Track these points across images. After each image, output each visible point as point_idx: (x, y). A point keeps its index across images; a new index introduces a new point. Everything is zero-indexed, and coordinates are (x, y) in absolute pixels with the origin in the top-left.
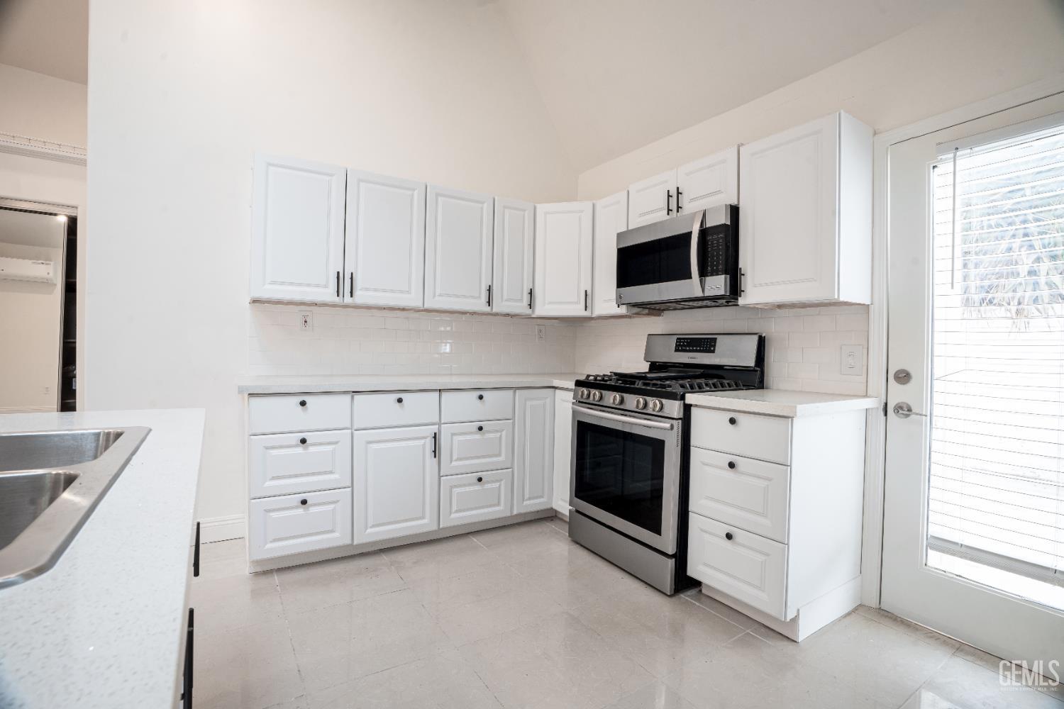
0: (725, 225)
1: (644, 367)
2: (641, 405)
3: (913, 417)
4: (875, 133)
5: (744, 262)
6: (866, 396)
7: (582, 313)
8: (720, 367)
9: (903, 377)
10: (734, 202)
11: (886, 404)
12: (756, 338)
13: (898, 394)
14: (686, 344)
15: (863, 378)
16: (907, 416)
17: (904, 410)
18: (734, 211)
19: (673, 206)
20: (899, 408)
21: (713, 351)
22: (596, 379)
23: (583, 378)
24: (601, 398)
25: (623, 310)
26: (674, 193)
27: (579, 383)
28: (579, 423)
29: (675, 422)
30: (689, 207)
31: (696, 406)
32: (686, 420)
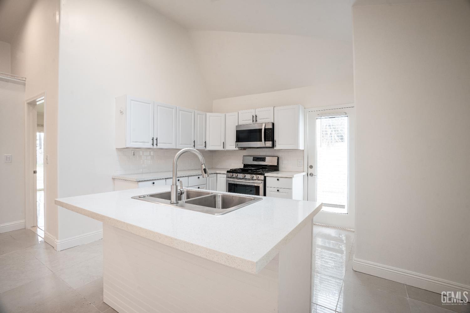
0: (271, 128)
1: (242, 167)
2: (252, 177)
3: (313, 176)
4: (305, 108)
5: (276, 138)
6: (303, 172)
7: (222, 149)
8: (266, 165)
9: (311, 167)
10: (273, 122)
11: (308, 173)
12: (277, 157)
13: (310, 171)
14: (256, 159)
15: (302, 167)
16: (312, 176)
17: (311, 175)
18: (273, 124)
19: (254, 120)
20: (310, 174)
21: (265, 161)
22: (232, 170)
23: (229, 170)
24: (237, 176)
25: (237, 149)
26: (254, 116)
27: (228, 172)
28: (229, 183)
29: (262, 181)
30: (259, 121)
31: (267, 176)
32: (265, 180)
